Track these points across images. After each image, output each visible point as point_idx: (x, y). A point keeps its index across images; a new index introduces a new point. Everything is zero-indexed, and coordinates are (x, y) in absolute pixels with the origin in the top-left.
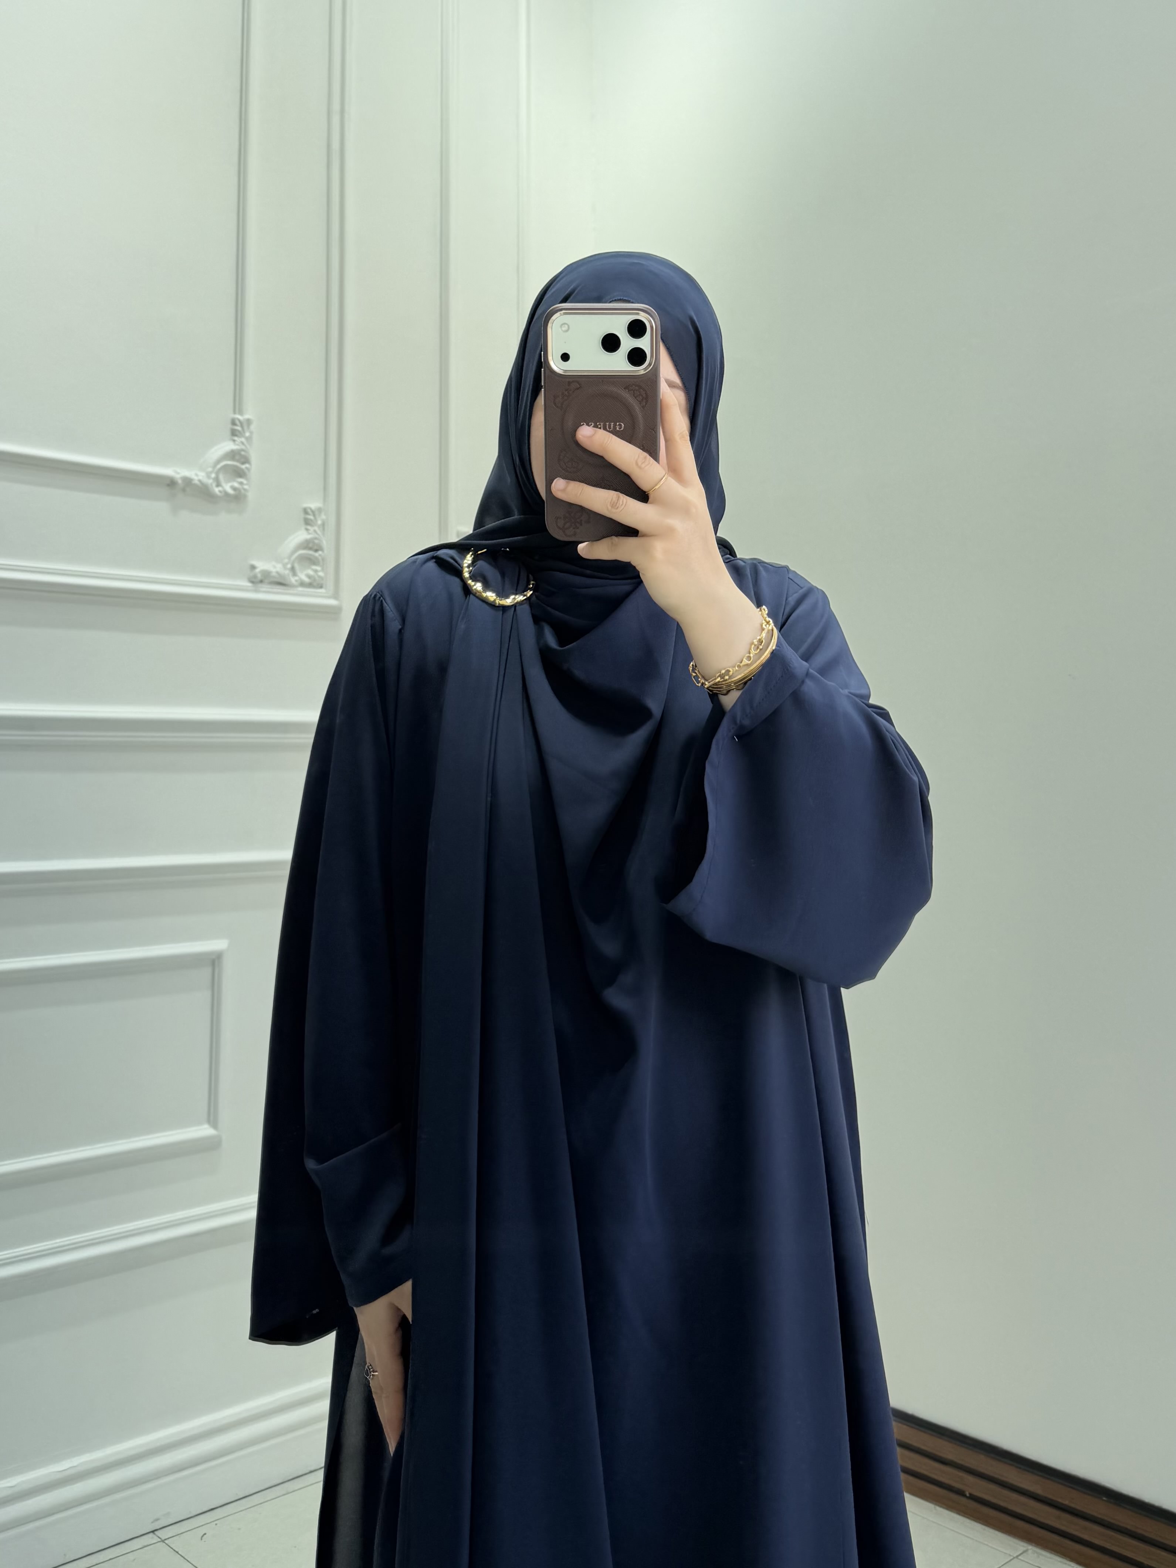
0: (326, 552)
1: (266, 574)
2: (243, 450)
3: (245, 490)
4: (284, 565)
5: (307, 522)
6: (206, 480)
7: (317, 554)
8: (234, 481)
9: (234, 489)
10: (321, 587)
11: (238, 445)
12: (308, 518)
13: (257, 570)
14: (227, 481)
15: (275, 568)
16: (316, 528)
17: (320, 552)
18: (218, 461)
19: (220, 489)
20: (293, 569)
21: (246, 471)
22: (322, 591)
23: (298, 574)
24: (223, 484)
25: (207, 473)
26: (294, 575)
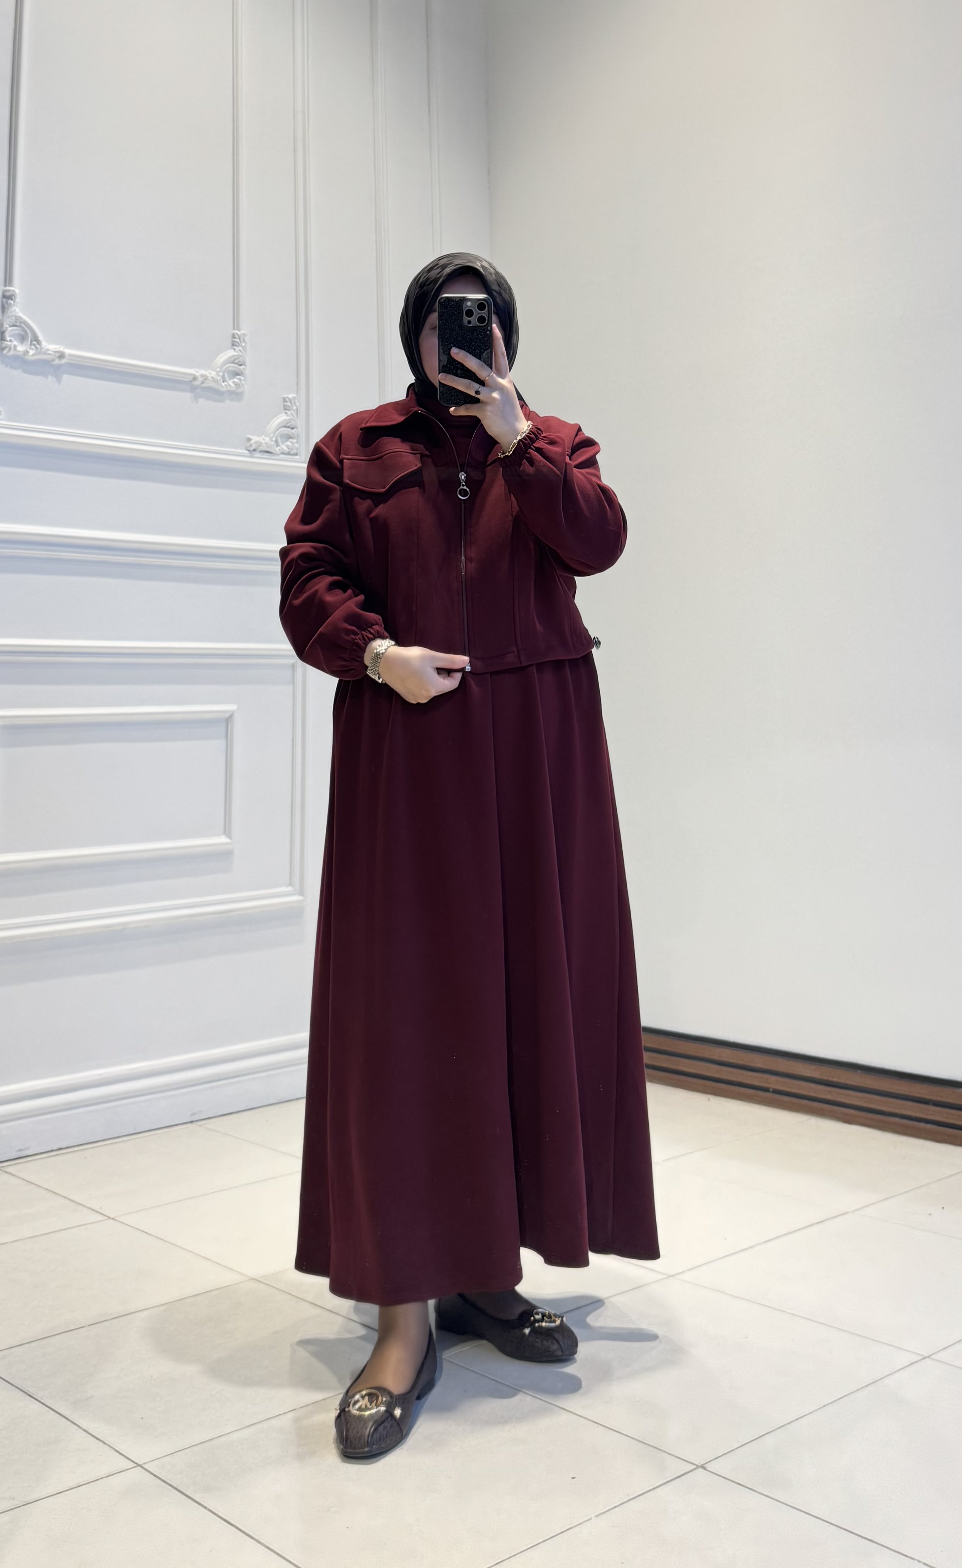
0: (299, 429)
1: (258, 445)
2: (240, 356)
3: (243, 384)
4: (271, 440)
5: (286, 408)
6: (216, 377)
7: (293, 431)
8: (235, 378)
9: (236, 383)
10: (296, 454)
11: (237, 352)
12: (286, 405)
13: (252, 442)
14: (230, 379)
15: (264, 440)
16: (292, 412)
17: (295, 429)
18: (224, 364)
19: (226, 383)
21: (243, 370)
22: (297, 457)
23: (281, 444)
24: (227, 379)
25: (217, 372)
26: (277, 446)
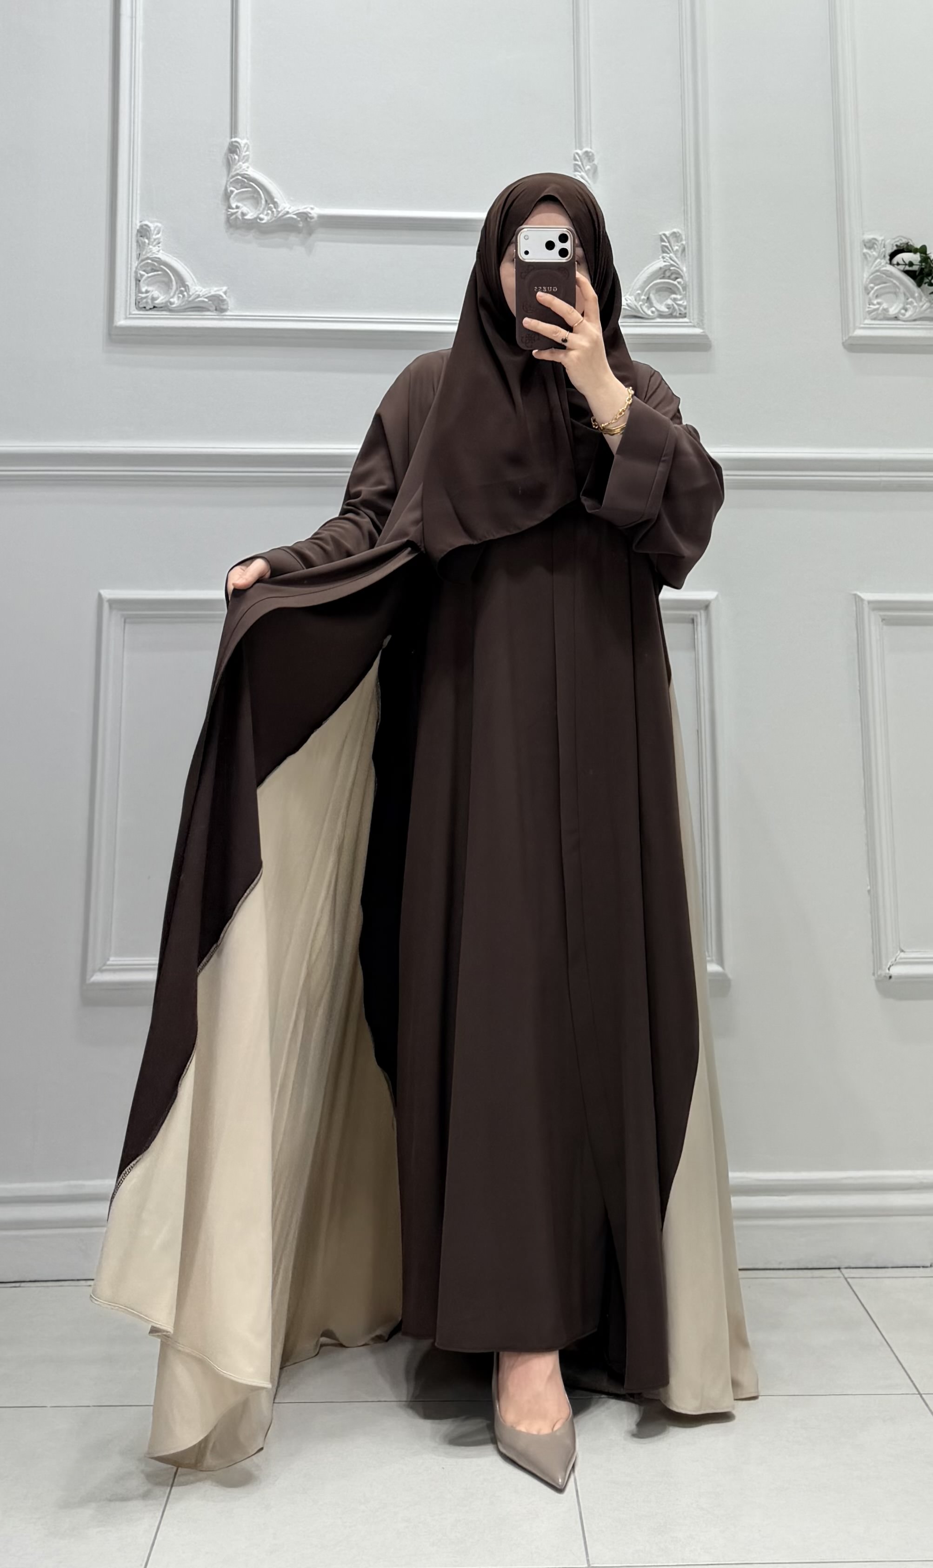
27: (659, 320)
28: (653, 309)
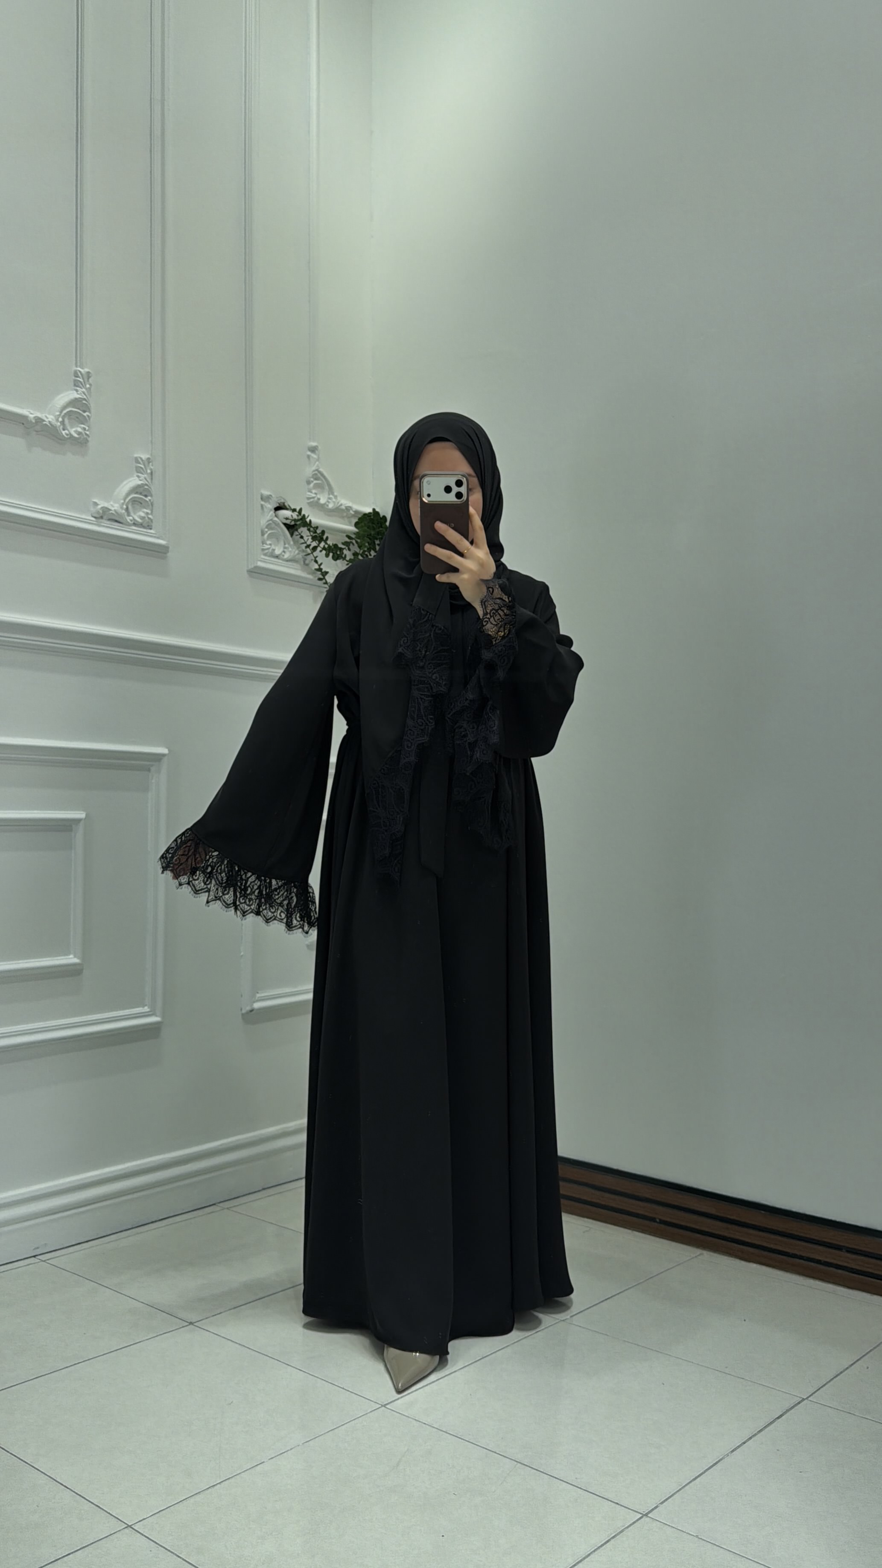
0: (154, 497)
1: (105, 510)
2: (85, 399)
3: (86, 434)
4: (121, 506)
5: (139, 470)
6: (54, 422)
7: (147, 499)
8: (77, 427)
9: (79, 433)
10: (151, 529)
11: (80, 394)
12: (140, 467)
13: (99, 507)
14: (72, 427)
15: (115, 506)
16: (146, 476)
17: (149, 498)
18: (64, 407)
19: (66, 431)
20: (127, 509)
21: (88, 418)
22: (151, 531)
23: (132, 514)
24: (69, 428)
25: (55, 416)
26: (129, 515)
27: (134, 528)
28: (131, 518)
